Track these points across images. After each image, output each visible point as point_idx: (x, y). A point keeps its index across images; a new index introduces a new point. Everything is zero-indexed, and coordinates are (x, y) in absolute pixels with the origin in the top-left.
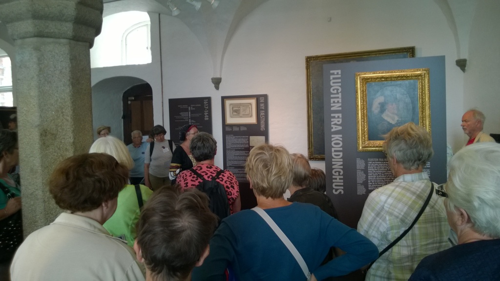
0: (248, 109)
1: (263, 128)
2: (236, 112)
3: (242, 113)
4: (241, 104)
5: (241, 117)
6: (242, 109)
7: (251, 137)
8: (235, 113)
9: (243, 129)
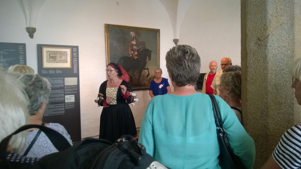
0: (64, 56)
1: (75, 71)
2: (53, 57)
3: (58, 59)
4: (57, 52)
5: (57, 62)
6: (58, 56)
7: (65, 78)
8: (52, 59)
9: (58, 72)
